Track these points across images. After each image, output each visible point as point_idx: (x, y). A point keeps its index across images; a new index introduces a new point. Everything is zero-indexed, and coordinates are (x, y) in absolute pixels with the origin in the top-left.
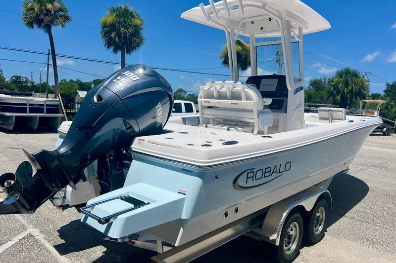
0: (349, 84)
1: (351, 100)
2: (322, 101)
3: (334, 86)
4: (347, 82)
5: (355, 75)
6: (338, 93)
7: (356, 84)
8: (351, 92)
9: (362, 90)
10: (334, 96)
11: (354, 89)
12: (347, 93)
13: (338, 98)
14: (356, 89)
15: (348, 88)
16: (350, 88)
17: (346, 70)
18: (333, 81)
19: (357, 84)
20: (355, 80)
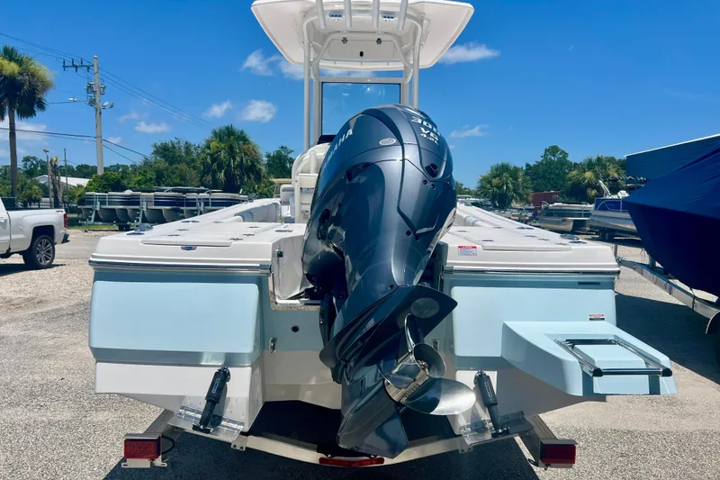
0: (237, 153)
1: (242, 180)
2: (183, 183)
3: (211, 155)
4: (231, 148)
5: (242, 138)
6: (220, 168)
7: (246, 154)
8: (241, 165)
9: (256, 163)
10: (214, 173)
11: (244, 162)
12: (235, 168)
13: (222, 175)
14: (247, 162)
15: (234, 159)
16: (238, 159)
17: (227, 128)
18: (209, 148)
19: (249, 153)
20: (245, 147)
